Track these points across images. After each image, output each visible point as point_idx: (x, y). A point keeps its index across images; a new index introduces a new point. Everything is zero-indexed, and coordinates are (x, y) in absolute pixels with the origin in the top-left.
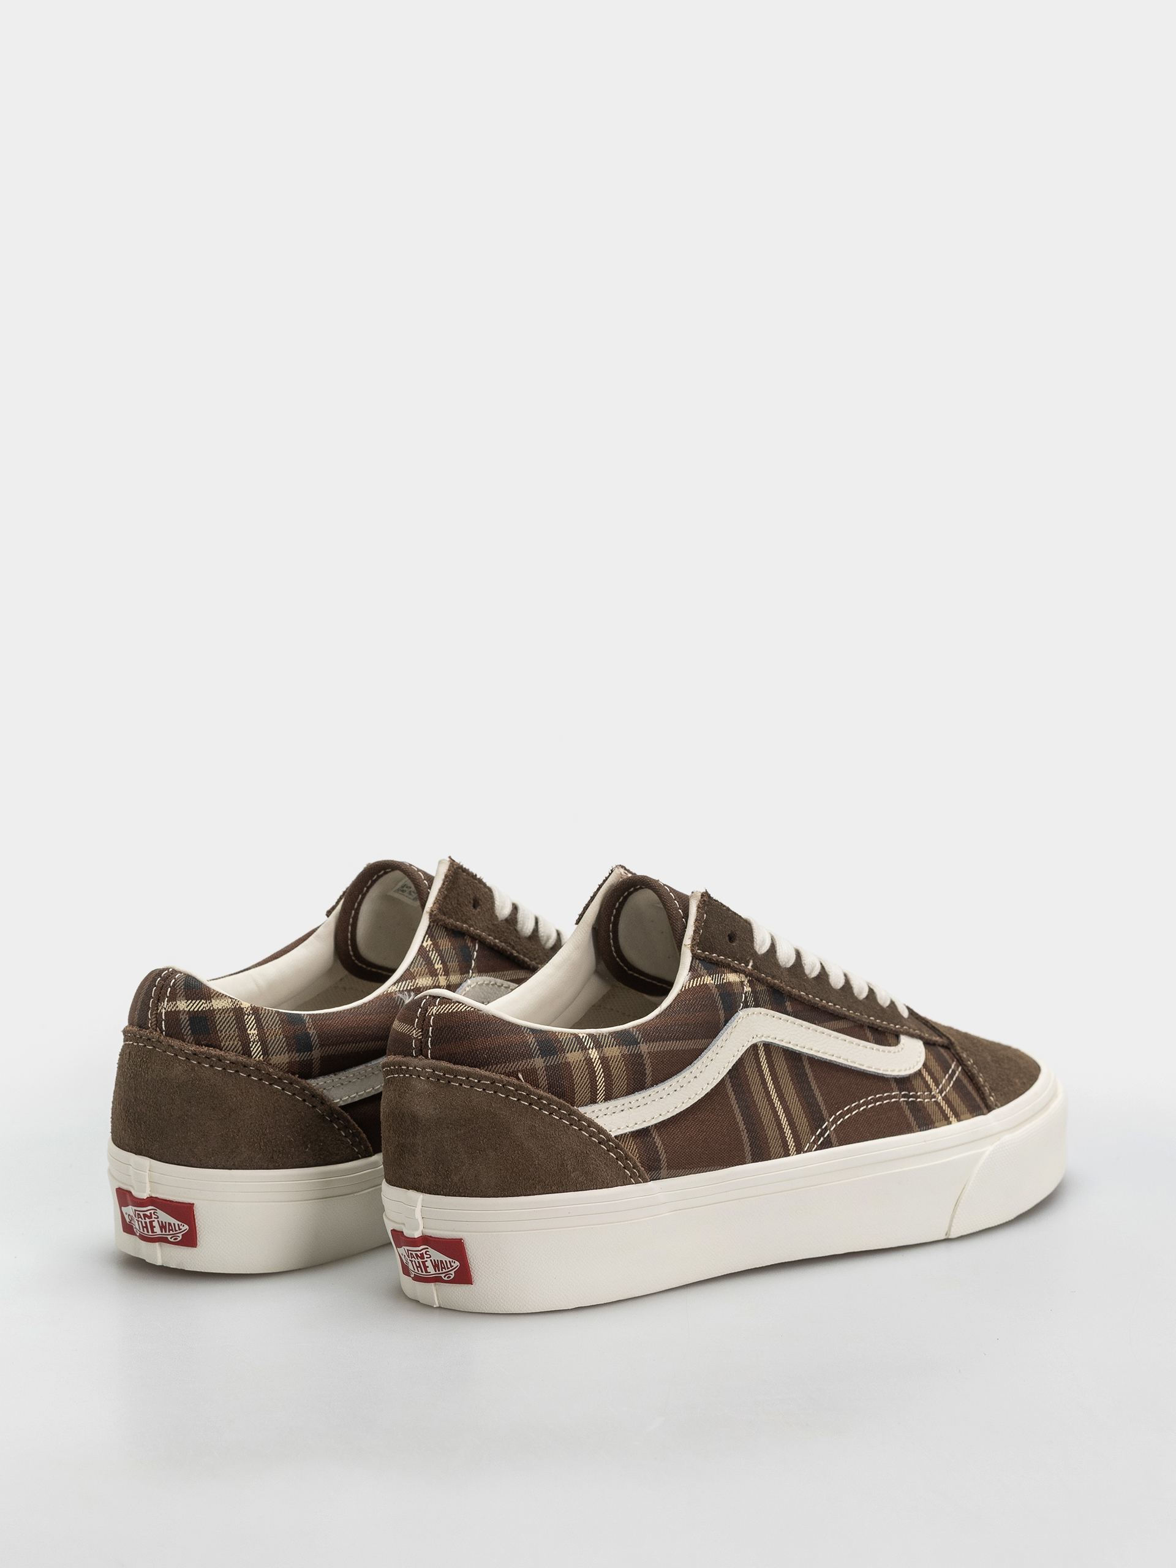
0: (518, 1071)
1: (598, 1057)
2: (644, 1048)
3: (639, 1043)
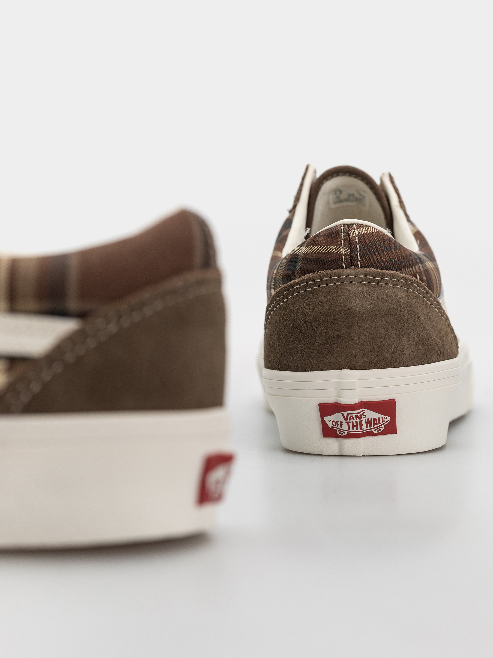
0: (417, 273)
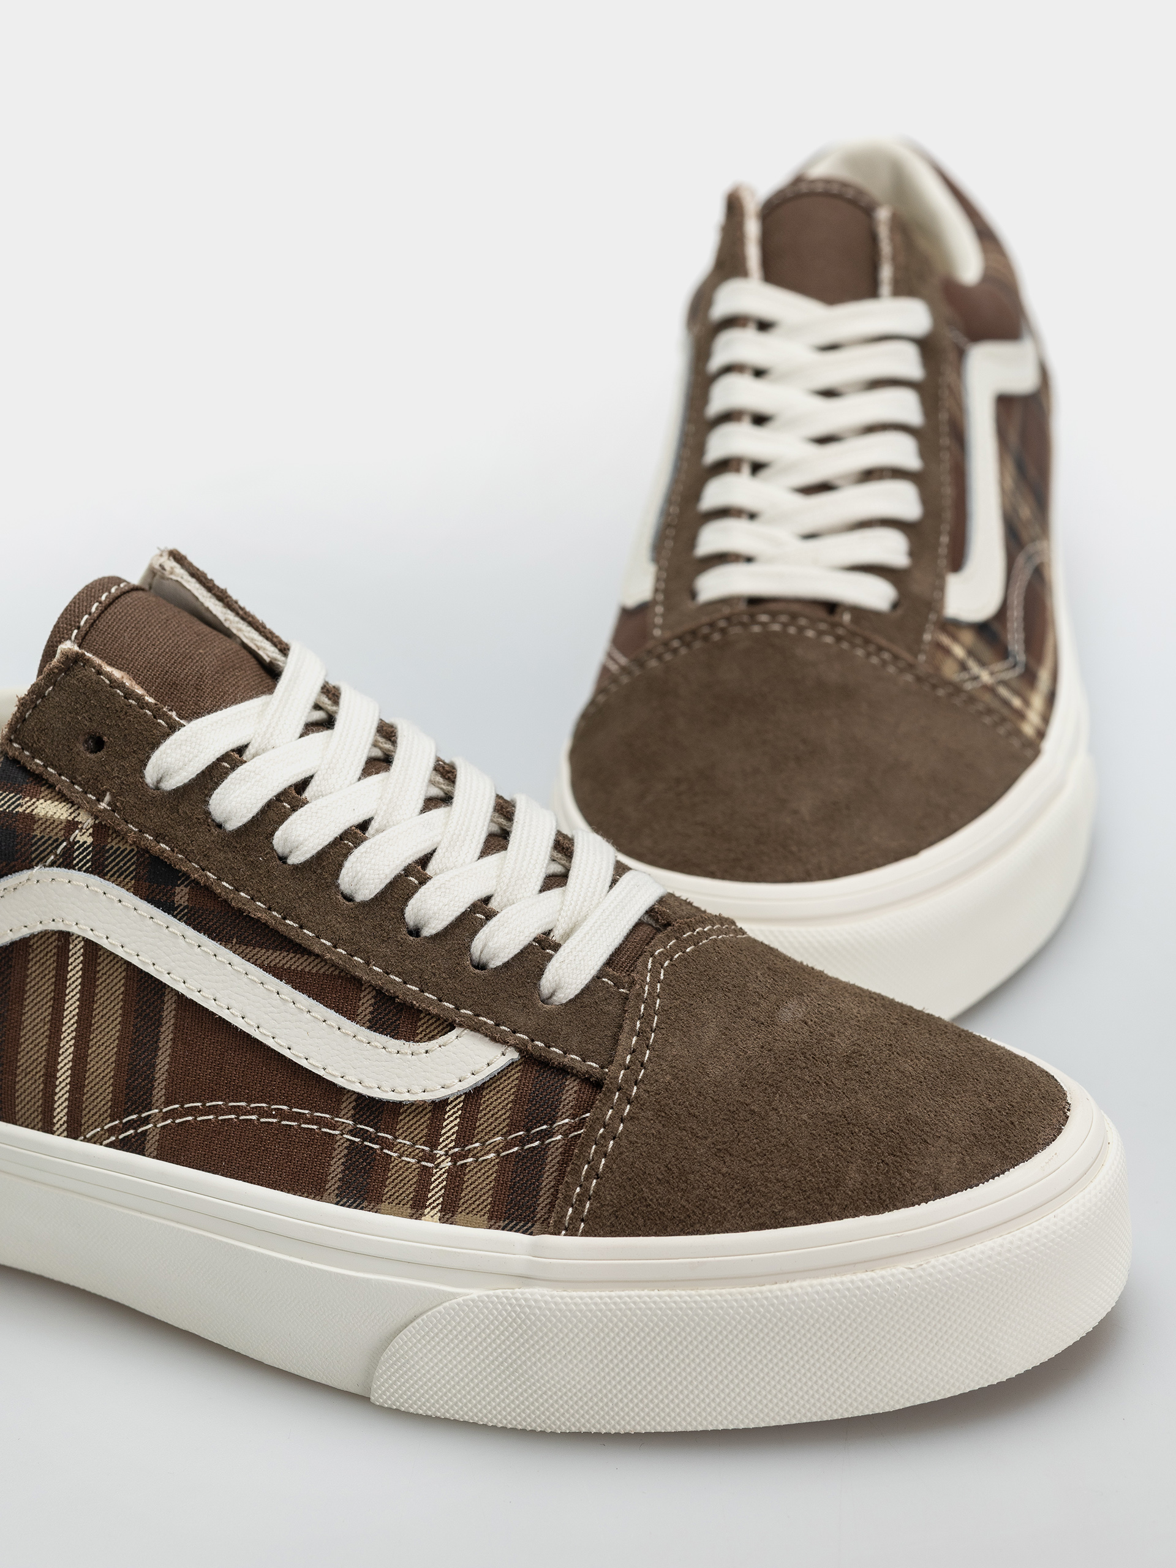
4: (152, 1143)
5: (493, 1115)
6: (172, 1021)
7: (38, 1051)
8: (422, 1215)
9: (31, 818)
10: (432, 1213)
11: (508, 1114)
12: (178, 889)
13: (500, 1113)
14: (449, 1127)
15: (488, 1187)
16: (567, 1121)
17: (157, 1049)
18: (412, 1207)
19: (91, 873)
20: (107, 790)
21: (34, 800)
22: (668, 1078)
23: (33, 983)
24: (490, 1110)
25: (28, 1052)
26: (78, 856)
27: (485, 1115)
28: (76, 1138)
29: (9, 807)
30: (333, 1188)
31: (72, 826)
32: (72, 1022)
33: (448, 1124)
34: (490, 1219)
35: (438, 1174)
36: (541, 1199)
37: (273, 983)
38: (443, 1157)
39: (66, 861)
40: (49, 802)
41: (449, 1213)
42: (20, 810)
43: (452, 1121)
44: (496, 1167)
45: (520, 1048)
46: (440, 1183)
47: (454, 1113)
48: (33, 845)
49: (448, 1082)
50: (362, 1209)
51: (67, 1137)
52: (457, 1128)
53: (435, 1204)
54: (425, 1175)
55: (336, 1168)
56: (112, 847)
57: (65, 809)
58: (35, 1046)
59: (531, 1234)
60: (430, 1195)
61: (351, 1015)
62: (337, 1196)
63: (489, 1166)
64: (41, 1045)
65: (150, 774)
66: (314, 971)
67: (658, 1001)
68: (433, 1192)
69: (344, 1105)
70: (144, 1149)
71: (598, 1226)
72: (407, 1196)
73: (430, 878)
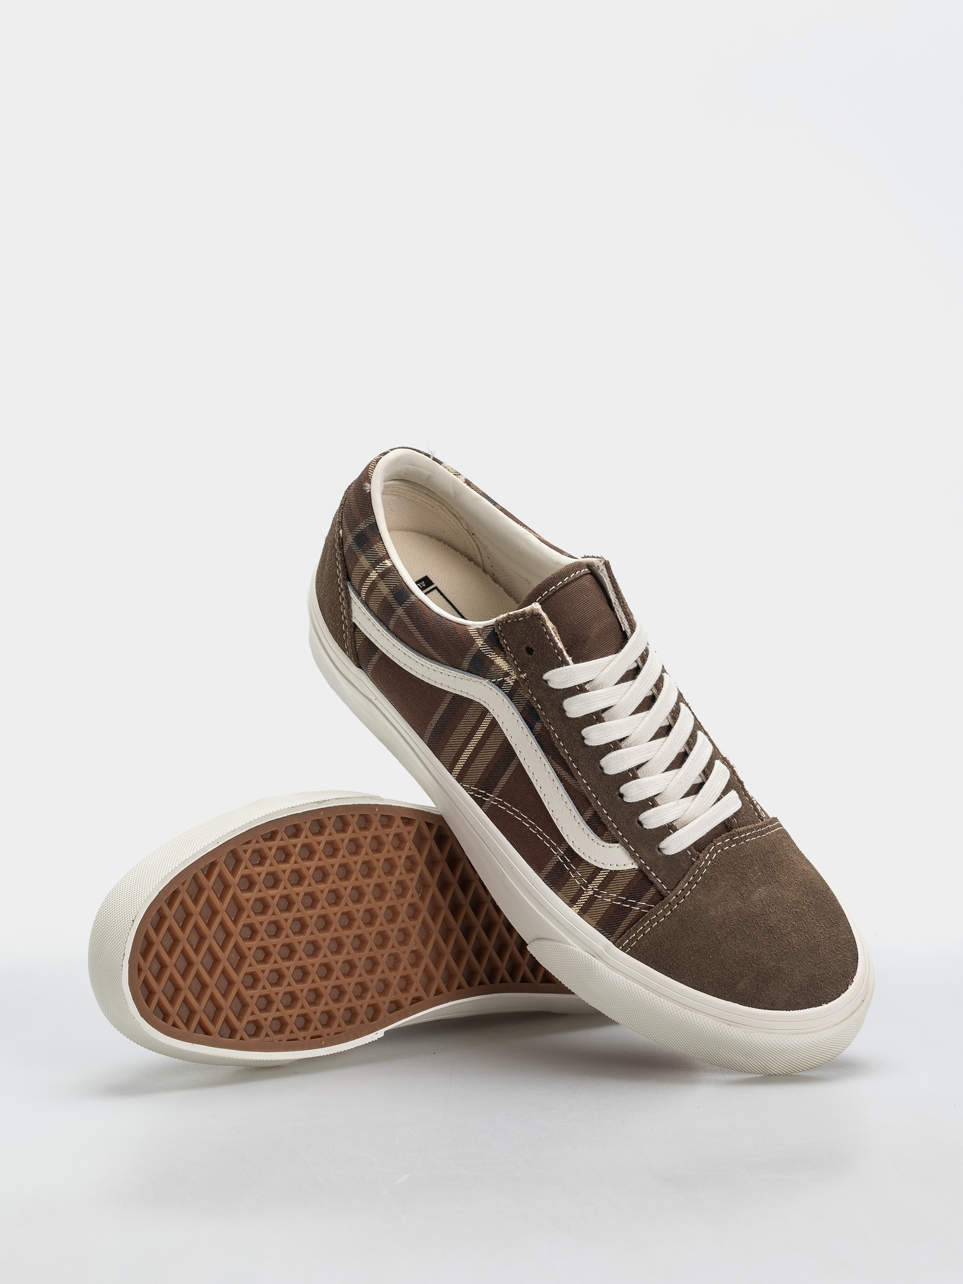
1: (374, 579)
2: (400, 611)
3: (401, 606)
4: (487, 806)
5: (617, 885)
6: (514, 768)
7: (459, 742)
8: (572, 906)
9: (492, 662)
10: (576, 908)
11: (623, 888)
12: (537, 723)
13: (620, 886)
14: (598, 879)
15: (602, 912)
16: (644, 903)
17: (503, 774)
18: (570, 901)
19: (507, 695)
20: (526, 672)
21: (497, 656)
22: (691, 908)
23: (468, 716)
24: (617, 883)
25: (454, 739)
26: (505, 686)
27: (614, 883)
28: (459, 783)
29: (486, 652)
30: (544, 873)
31: (507, 674)
32: (476, 740)
33: (598, 878)
34: (597, 924)
35: (585, 895)
36: (619, 929)
37: (558, 783)
38: (591, 889)
39: (500, 685)
40: (503, 660)
41: (582, 912)
42: (490, 656)
43: (600, 878)
44: (608, 906)
45: (640, 866)
46: (585, 899)
47: (603, 875)
48: (488, 672)
49: (605, 863)
50: (551, 889)
51: (456, 779)
52: (601, 881)
53: (579, 906)
54: (581, 892)
55: (549, 867)
56: (519, 692)
57: (507, 666)
58: (458, 739)
59: (609, 940)
60: (579, 901)
61: (582, 814)
62: (545, 877)
63: (606, 904)
64: (460, 740)
65: (546, 676)
66: (576, 787)
67: (705, 870)
68: (580, 901)
69: (563, 845)
70: (482, 806)
71: (635, 953)
72: (571, 896)
73: (638, 778)
